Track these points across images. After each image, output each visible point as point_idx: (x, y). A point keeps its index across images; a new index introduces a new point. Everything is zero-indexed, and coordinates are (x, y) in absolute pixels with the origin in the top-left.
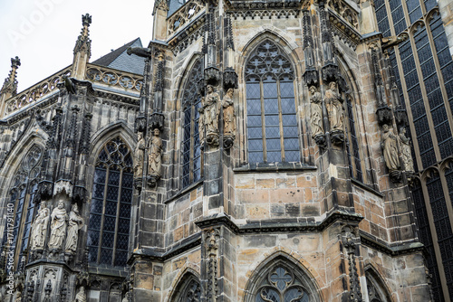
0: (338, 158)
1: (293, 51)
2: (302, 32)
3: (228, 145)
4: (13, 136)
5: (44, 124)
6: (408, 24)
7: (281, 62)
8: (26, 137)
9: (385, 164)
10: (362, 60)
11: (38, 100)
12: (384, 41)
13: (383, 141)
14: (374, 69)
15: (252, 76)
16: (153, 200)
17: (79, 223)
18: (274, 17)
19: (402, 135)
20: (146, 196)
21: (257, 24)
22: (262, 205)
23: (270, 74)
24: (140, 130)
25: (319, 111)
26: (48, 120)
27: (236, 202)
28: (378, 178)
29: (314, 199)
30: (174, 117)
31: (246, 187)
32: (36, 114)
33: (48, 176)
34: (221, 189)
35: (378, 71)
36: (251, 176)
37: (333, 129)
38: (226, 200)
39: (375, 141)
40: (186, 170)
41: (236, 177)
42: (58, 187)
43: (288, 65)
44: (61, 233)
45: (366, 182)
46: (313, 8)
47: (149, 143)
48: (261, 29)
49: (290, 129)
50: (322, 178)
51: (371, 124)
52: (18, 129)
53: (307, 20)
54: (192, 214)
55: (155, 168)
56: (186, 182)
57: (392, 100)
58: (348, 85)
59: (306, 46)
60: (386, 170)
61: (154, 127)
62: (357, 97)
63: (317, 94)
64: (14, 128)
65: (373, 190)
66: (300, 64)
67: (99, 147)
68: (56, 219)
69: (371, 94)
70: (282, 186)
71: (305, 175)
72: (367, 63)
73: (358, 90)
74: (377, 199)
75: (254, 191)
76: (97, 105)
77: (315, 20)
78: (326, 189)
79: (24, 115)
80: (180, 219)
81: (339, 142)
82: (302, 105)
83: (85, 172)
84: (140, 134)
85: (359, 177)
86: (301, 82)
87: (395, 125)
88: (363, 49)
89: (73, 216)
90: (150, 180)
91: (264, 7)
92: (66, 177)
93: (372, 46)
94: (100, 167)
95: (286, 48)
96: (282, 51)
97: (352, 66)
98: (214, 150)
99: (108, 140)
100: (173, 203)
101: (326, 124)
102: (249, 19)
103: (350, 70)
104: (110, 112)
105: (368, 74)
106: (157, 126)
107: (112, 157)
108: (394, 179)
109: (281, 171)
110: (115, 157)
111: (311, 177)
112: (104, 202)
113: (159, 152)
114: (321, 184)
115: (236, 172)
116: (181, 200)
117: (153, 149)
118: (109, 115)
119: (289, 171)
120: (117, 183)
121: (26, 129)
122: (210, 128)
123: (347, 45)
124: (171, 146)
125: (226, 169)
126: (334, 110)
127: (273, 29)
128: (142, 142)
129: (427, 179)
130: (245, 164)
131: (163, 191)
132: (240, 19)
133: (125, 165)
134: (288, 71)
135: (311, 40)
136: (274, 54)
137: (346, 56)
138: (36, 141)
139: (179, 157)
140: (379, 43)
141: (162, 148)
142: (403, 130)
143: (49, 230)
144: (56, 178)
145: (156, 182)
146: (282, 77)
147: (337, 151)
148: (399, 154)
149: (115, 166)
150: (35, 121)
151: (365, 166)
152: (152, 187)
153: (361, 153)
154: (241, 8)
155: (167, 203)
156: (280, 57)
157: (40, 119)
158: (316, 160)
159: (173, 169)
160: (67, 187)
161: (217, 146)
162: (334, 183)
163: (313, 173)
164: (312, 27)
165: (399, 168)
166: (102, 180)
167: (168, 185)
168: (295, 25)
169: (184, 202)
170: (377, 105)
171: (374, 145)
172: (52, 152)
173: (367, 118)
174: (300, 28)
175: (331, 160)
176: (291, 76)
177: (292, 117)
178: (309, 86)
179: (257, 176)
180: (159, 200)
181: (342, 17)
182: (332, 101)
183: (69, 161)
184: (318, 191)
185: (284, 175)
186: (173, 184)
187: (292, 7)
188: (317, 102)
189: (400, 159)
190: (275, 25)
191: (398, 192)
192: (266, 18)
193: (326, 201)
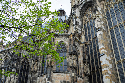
0: (74, 71)
1: (67, 46)
2: (69, 42)
3: (52, 67)
4: (2, 55)
5: (10, 54)
6: (92, 38)
7: (64, 48)
8: (5, 56)
9: (84, 71)
10: (81, 48)
11: (9, 48)
12: (86, 44)
13: (84, 66)
14: (83, 50)
15: (58, 51)
16: (35, 76)
17: (17, 78)
18: (64, 38)
19: (88, 65)
20: (33, 75)
21: (60, 39)
22: (58, 80)
23: (62, 51)
24: (33, 60)
25: (71, 61)
26: (11, 53)
27: (53, 79)
28: (82, 74)
29: (69, 80)
30: (40, 57)
31: (55, 76)
32: (8, 51)
33: (11, 67)
34: (50, 77)
35: (84, 51)
36: (56, 73)
37: (74, 65)
38: (51, 79)
39: (82, 66)
40: (42, 70)
41: (53, 74)
42: (13, 70)
43: (66, 49)
44: (13, 81)
45: (80, 75)
46: (72, 37)
47: (35, 63)
48: (61, 41)
49: (65, 63)
50: (71, 75)
51: (82, 62)
52: (3, 54)
53: (70, 40)
54: (43, 80)
55: (36, 69)
56: (42, 73)
57: (86, 57)
58: (78, 53)
59: (70, 46)
60: (84, 73)
61: (36, 60)
62: (79, 56)
63: (71, 57)
64: (2, 54)
65: (81, 77)
66: (68, 49)
67: (22, 60)
68: (12, 78)
69: (82, 55)
70: (63, 76)
71: (68, 74)
72: (82, 48)
73: (80, 54)
74: (82, 79)
75: (57, 77)
76: (22, 51)
77: (72, 41)
78: (72, 78)
79: (5, 51)
80: (40, 81)
81: (75, 68)
82: (68, 58)
83: (19, 67)
84: (33, 61)
85: (79, 74)
86: (68, 53)
87: (87, 63)
88: (81, 45)
89: (16, 77)
90: (34, 72)
91: (61, 36)
92: (15, 68)
93: (83, 45)
94: (22, 66)
95: (65, 45)
96: (65, 46)
97: (79, 49)
98: (49, 68)
99: (24, 59)
100: (39, 77)
101: (73, 64)
102: (58, 38)
103: (78, 50)
104: (25, 52)
105: (82, 51)
106: (37, 60)
107: (25, 63)
108: (86, 75)
109: (63, 73)
110: (26, 63)
111: (69, 75)
112: (22, 73)
113: (37, 65)
114: (71, 77)
115: (53, 73)
116: (41, 77)
117: (36, 65)
118: (25, 53)
119: (64, 73)
120: (25, 69)
121: (5, 54)
122: (49, 63)
123: (78, 44)
124: (39, 64)
125: (51, 72)
126: (74, 61)
127: (63, 41)
128: (33, 63)
129: (93, 73)
130: (55, 71)
131: (37, 74)
132: (56, 38)
133: (27, 65)
134: (65, 50)
135: (71, 45)
136: (63, 46)
137: (78, 47)
138: (7, 57)
139: (41, 67)
140: (85, 44)
141: (37, 64)
142: (88, 64)
143: (10, 80)
144: (12, 68)
145: (36, 72)
146: (64, 52)
147: (74, 70)
148: (87, 69)
149: (25, 65)
150: (7, 53)
151: (80, 72)
152: (35, 73)
153: (79, 68)
154: (57, 35)
155: (38, 77)
156: (64, 47)
157: (9, 52)
158: (70, 71)
159: (39, 69)
160: (15, 70)
161: (50, 67)
162: (73, 77)
163: (69, 74)
164: (71, 42)
165: (87, 73)
166: (22, 68)
167: (38, 73)
168: (68, 40)
169: (42, 77)
170: (83, 58)
171: (82, 67)
172: (12, 62)
173: (81, 61)
174: (69, 41)
175: (73, 72)
176: (66, 52)
177: (66, 61)
178: (70, 55)
179: (58, 74)
180: (36, 76)
181: (78, 38)
182: (74, 59)
183: (16, 64)
184: (70, 78)
185: (63, 74)
186: (39, 73)
187: (67, 36)
188: (71, 59)
189: (87, 71)
190: (64, 40)
191: (86, 78)
192: (62, 38)
193: (71, 80)
